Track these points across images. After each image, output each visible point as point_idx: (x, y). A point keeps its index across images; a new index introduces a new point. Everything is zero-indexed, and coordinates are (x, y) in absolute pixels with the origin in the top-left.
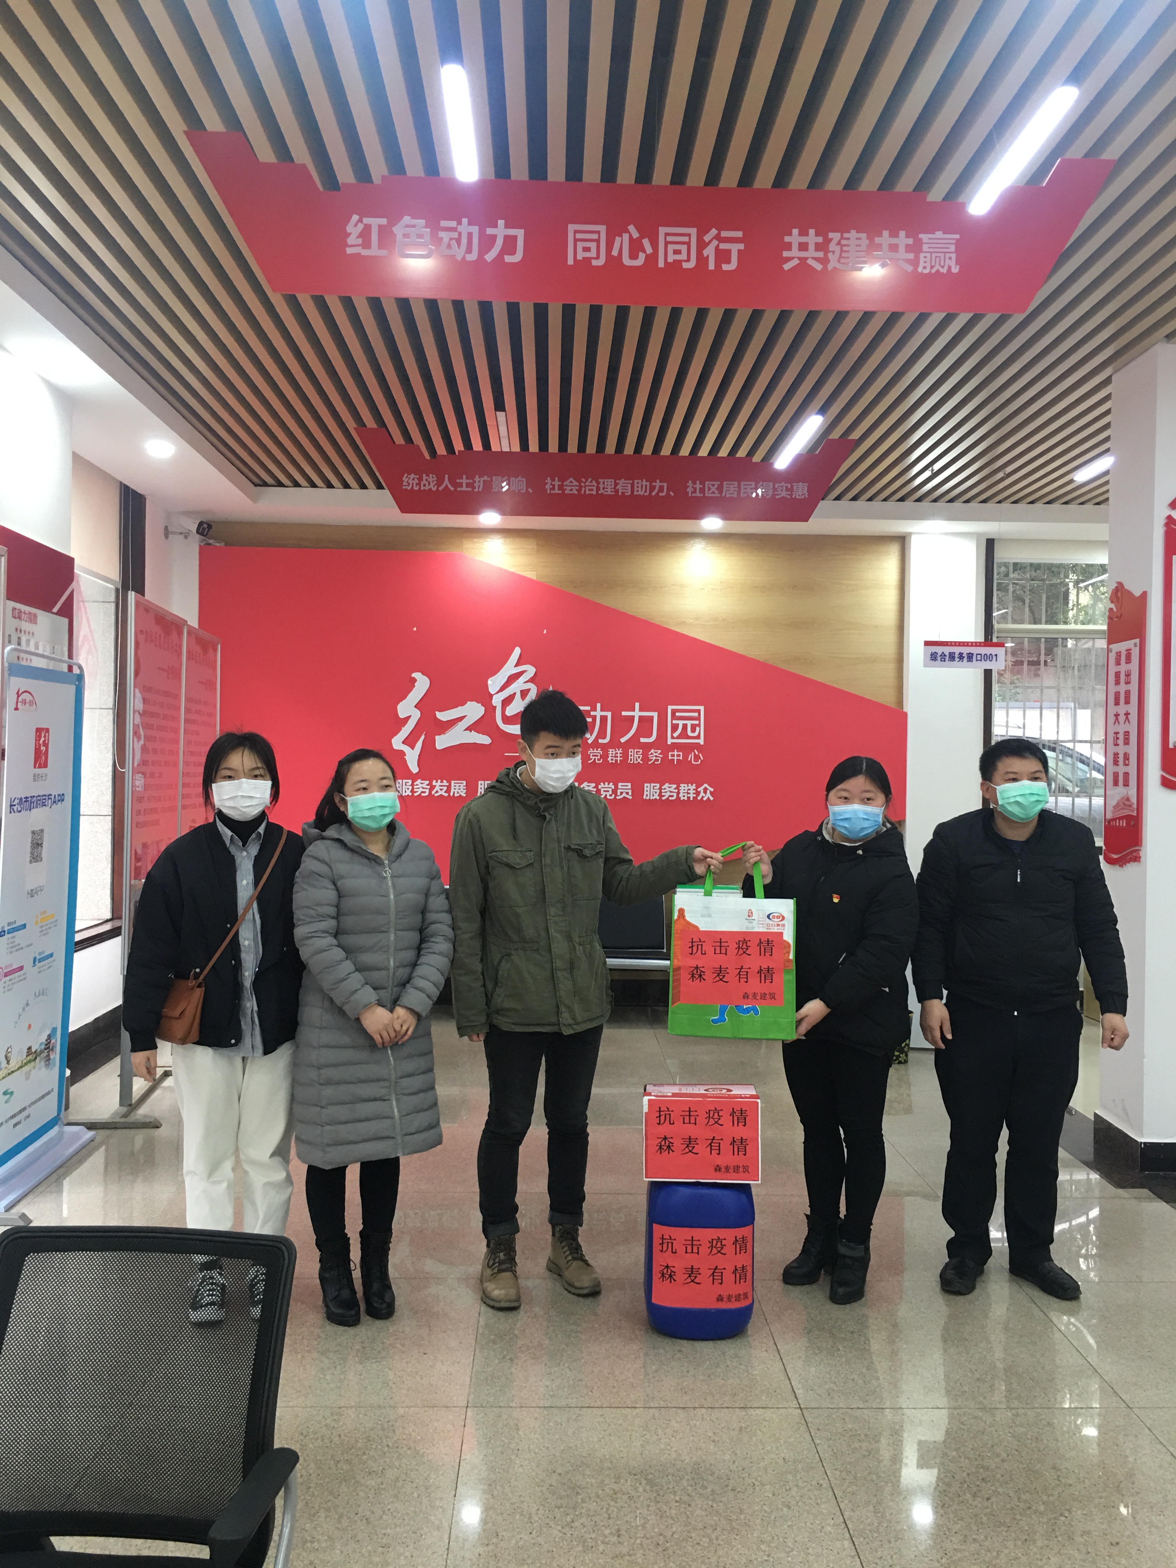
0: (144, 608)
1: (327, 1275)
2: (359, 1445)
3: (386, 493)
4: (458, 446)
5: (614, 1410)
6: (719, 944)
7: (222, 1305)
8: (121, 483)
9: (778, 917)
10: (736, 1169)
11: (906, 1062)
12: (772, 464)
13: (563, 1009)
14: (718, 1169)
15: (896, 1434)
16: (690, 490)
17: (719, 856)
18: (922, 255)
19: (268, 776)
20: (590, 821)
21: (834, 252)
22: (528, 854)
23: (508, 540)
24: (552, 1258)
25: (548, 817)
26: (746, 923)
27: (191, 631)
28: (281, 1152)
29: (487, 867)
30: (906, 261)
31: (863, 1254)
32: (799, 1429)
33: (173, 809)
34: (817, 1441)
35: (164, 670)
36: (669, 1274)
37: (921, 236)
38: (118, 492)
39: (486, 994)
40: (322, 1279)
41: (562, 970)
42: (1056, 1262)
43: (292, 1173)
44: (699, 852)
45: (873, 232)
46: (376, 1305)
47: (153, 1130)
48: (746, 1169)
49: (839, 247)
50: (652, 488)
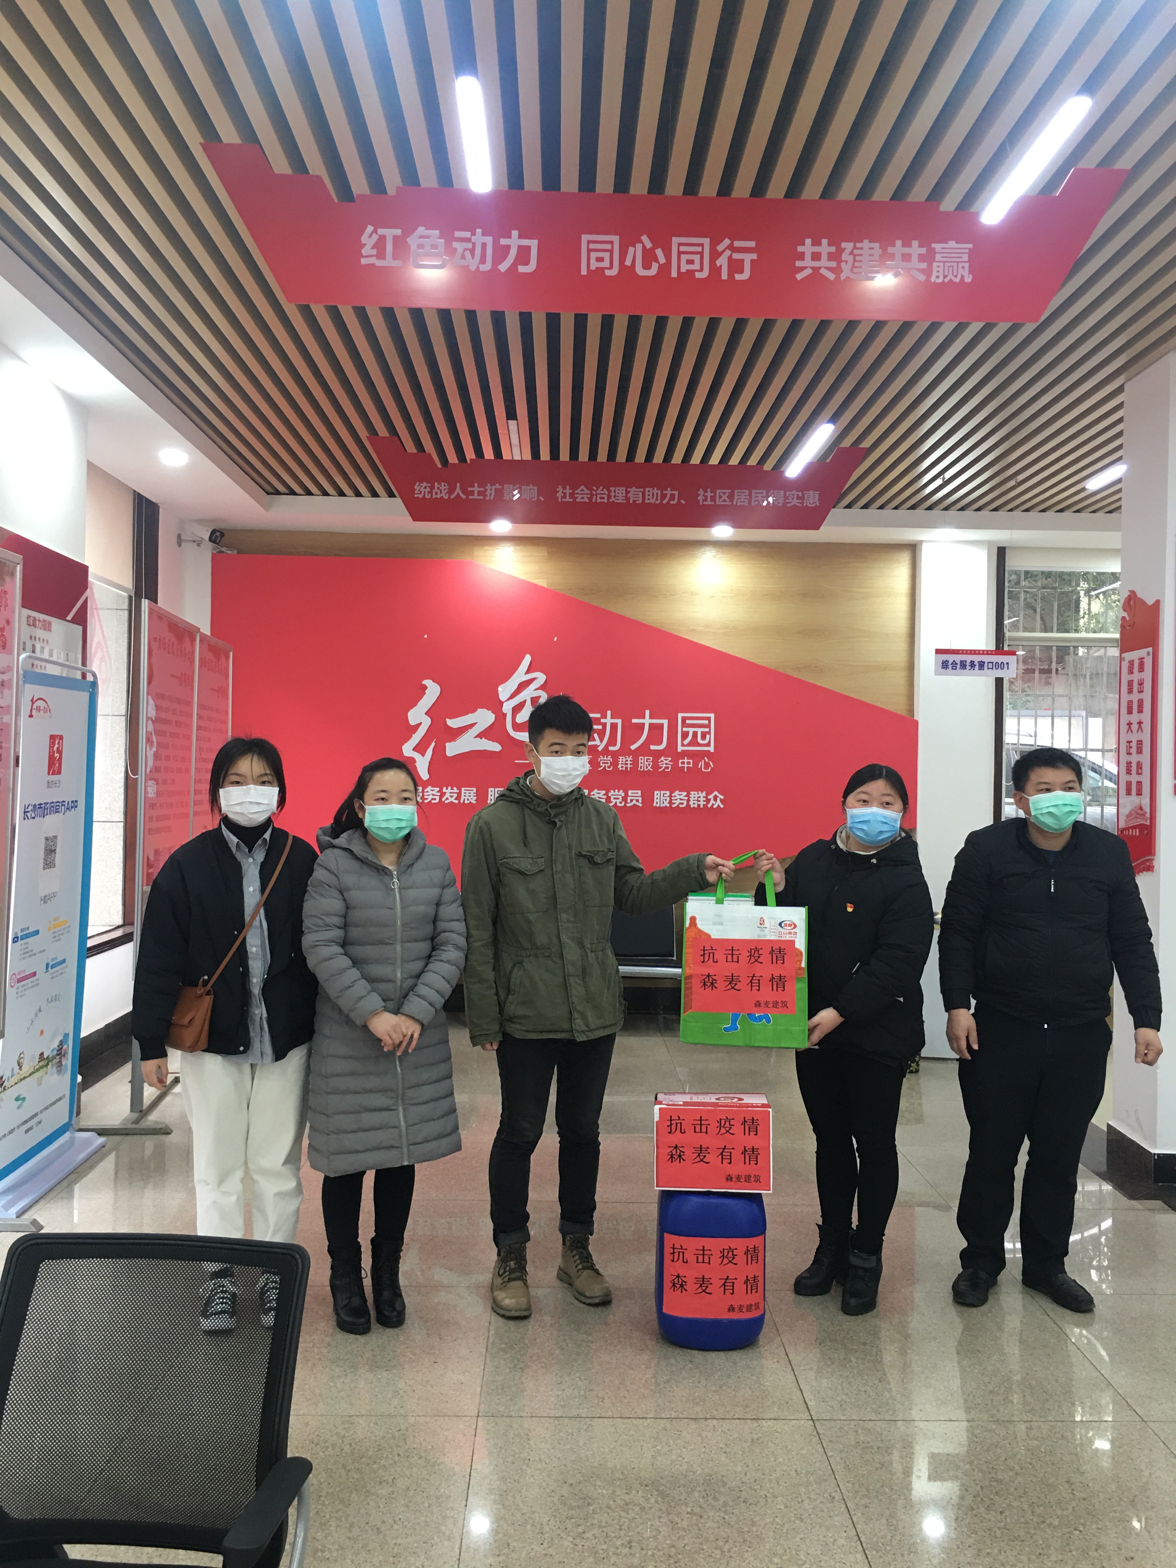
0: (157, 616)
1: (337, 1282)
2: (370, 1453)
3: (398, 501)
4: (470, 454)
5: (626, 1421)
6: (730, 952)
7: (232, 1314)
8: (135, 491)
9: (790, 925)
10: (748, 1178)
11: (917, 1071)
12: (783, 472)
13: (576, 1015)
14: (729, 1178)
15: (908, 1448)
16: (700, 498)
17: (731, 863)
18: (935, 264)
19: (276, 783)
20: (601, 828)
21: (846, 262)
22: (539, 860)
23: (518, 548)
24: (562, 1266)
25: (558, 824)
26: (758, 931)
27: (203, 638)
28: (292, 1159)
29: (498, 875)
30: (918, 270)
31: (874, 1264)
32: (811, 1440)
33: (186, 815)
34: (830, 1454)
35: (177, 677)
36: (680, 1284)
37: (934, 245)
38: (132, 498)
39: (499, 1003)
40: (333, 1286)
41: (575, 976)
42: (1068, 1274)
43: (304, 1183)
44: (711, 859)
45: (886, 241)
46: (386, 1313)
47: (164, 1136)
48: (757, 1179)
49: (852, 257)
50: (664, 496)
